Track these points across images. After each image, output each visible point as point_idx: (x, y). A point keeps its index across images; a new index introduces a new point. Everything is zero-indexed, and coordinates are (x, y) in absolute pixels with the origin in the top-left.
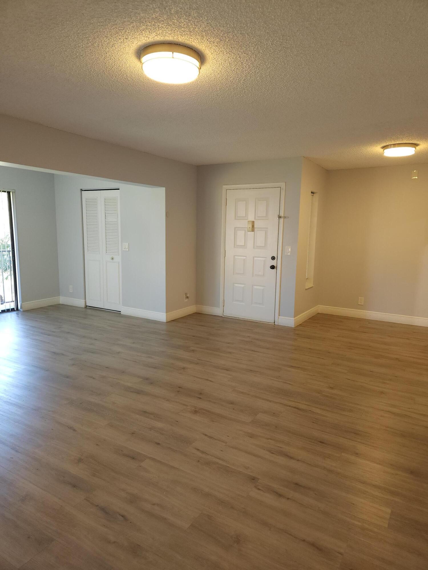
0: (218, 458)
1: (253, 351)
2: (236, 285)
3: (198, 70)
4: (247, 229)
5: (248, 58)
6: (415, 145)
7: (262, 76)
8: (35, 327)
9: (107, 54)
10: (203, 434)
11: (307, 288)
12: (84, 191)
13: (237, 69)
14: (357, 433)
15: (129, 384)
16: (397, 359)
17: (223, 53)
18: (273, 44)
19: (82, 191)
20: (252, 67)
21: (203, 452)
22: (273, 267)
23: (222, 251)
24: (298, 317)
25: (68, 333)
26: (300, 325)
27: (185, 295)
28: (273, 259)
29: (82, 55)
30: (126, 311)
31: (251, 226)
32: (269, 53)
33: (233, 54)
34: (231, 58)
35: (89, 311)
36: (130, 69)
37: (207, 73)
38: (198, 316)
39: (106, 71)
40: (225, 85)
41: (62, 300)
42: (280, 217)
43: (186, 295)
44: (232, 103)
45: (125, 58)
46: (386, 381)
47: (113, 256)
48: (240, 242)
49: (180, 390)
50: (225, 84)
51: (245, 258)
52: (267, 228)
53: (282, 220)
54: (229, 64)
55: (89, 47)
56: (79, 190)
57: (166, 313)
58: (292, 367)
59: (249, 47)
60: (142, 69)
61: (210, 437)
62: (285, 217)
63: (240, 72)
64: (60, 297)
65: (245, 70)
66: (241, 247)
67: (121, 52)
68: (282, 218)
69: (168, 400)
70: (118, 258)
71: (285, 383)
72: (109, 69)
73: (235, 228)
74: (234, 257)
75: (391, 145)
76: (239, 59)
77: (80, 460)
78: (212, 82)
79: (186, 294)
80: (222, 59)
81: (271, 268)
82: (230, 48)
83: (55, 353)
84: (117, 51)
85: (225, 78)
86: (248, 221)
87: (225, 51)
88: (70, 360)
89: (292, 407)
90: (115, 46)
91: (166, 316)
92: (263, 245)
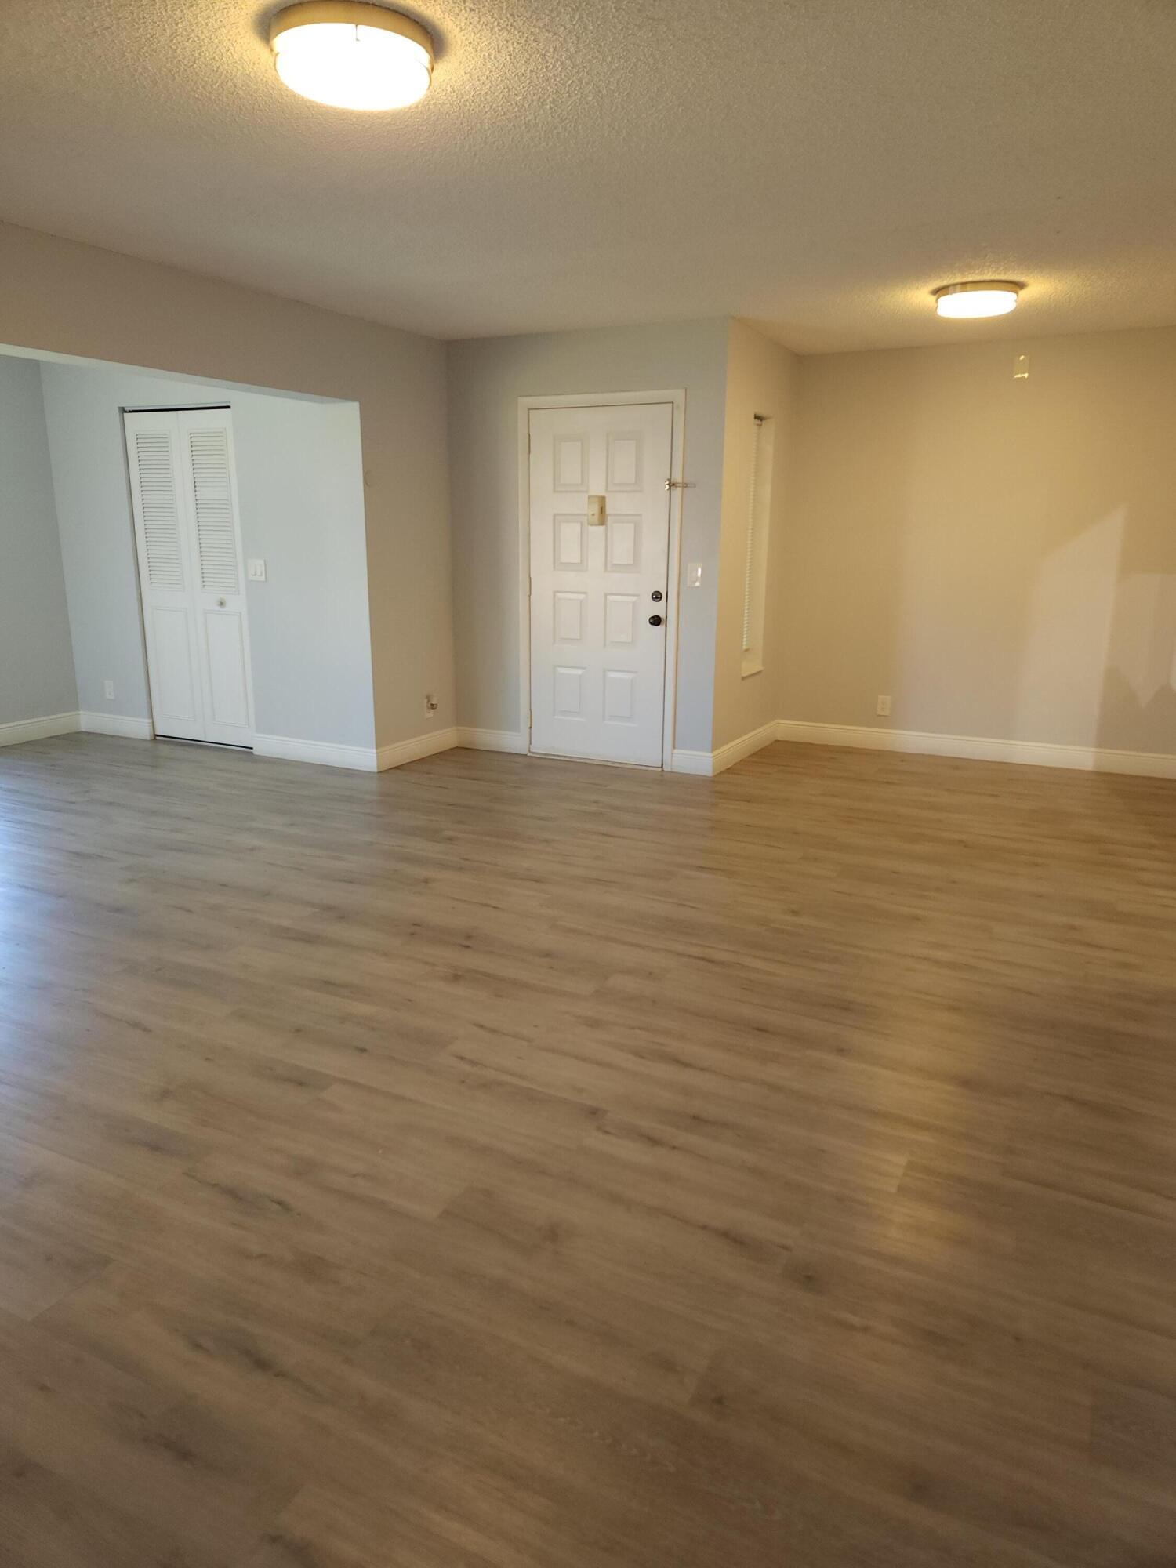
0: (511, 1074)
1: (603, 834)
2: (562, 670)
3: (426, 73)
4: (586, 518)
5: (558, 42)
6: (1017, 286)
7: (600, 91)
8: (17, 792)
9: (177, 24)
10: (475, 1025)
11: (744, 675)
12: (130, 412)
13: (532, 71)
14: (846, 1007)
15: (285, 923)
16: (960, 842)
17: (492, 29)
18: (620, 9)
19: (125, 414)
20: (572, 68)
21: (473, 1063)
22: (656, 621)
23: (520, 578)
24: (721, 750)
25: (111, 804)
26: (729, 770)
27: (426, 701)
28: (656, 598)
29: (109, 28)
30: (266, 745)
31: (596, 509)
32: (611, 30)
33: (516, 32)
34: (513, 43)
35: (165, 750)
36: (243, 68)
37: (453, 80)
38: (463, 754)
39: (178, 72)
40: (504, 114)
41: (87, 720)
42: (672, 485)
43: (428, 702)
44: (526, 165)
45: (229, 37)
46: (926, 893)
47: (222, 596)
48: (570, 554)
49: (415, 930)
50: (502, 113)
51: (582, 596)
52: (640, 515)
53: (677, 492)
54: (511, 59)
55: (126, 5)
56: (117, 412)
57: (377, 748)
58: (701, 868)
59: (557, 16)
60: (276, 70)
61: (493, 1031)
62: (685, 486)
63: (540, 80)
64: (81, 712)
65: (554, 75)
66: (569, 566)
67: (216, 20)
68: (678, 488)
69: (385, 954)
70: (238, 603)
71: (681, 904)
72: (185, 65)
73: (555, 516)
74: (554, 596)
75: (955, 285)
76: (535, 44)
77: (165, 1094)
78: (468, 104)
79: (428, 698)
80: (490, 44)
81: (651, 623)
82: (508, 15)
83: (78, 854)
84: (205, 16)
85: (501, 96)
86: (589, 497)
87: (496, 24)
88: (122, 868)
89: (696, 958)
90: (198, 5)
91: (375, 755)
92: (632, 562)
